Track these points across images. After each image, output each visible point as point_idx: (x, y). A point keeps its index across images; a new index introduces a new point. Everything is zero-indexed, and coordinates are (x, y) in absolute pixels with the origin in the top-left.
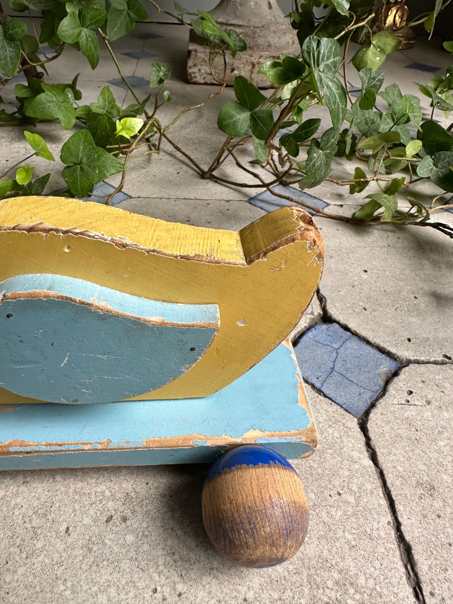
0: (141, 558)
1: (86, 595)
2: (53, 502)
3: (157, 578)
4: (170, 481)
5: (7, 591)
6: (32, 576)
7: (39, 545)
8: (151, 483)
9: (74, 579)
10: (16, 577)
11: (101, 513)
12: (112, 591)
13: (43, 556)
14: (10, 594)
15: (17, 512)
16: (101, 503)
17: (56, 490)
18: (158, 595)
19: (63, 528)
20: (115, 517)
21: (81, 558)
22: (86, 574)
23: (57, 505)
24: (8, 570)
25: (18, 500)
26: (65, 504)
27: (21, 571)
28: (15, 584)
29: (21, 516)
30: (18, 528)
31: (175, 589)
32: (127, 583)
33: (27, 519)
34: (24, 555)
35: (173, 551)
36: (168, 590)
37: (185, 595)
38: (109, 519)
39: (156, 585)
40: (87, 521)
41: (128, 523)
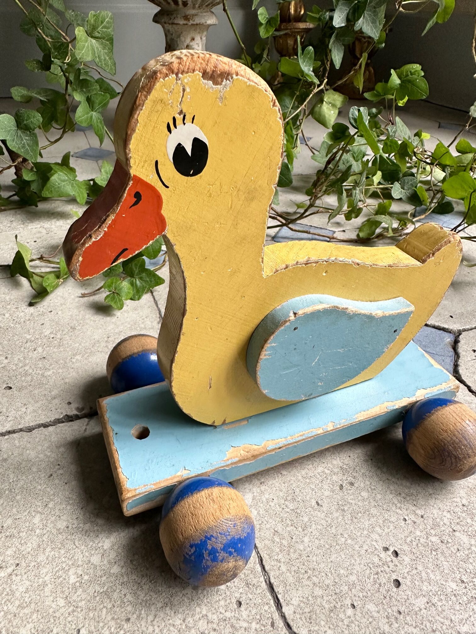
0: (381, 504)
1: (362, 538)
2: (293, 489)
3: (400, 512)
4: (364, 450)
5: (307, 555)
6: (316, 540)
7: (306, 519)
8: (351, 455)
9: (347, 531)
10: (306, 545)
11: (333, 485)
12: (377, 529)
13: (314, 525)
14: (311, 557)
15: (272, 504)
16: (327, 479)
17: (289, 481)
18: (409, 522)
19: (314, 503)
20: (344, 485)
21: (341, 517)
22: (352, 526)
23: (298, 490)
24: (297, 542)
25: (267, 496)
26: (303, 488)
27: (306, 539)
28: (309, 549)
29: (277, 506)
30: (282, 514)
31: (416, 514)
32: (384, 521)
33: (284, 506)
34: (300, 529)
35: (399, 492)
36: (413, 516)
37: (426, 515)
38: (341, 487)
39: (403, 516)
40: (327, 493)
41: (356, 485)
